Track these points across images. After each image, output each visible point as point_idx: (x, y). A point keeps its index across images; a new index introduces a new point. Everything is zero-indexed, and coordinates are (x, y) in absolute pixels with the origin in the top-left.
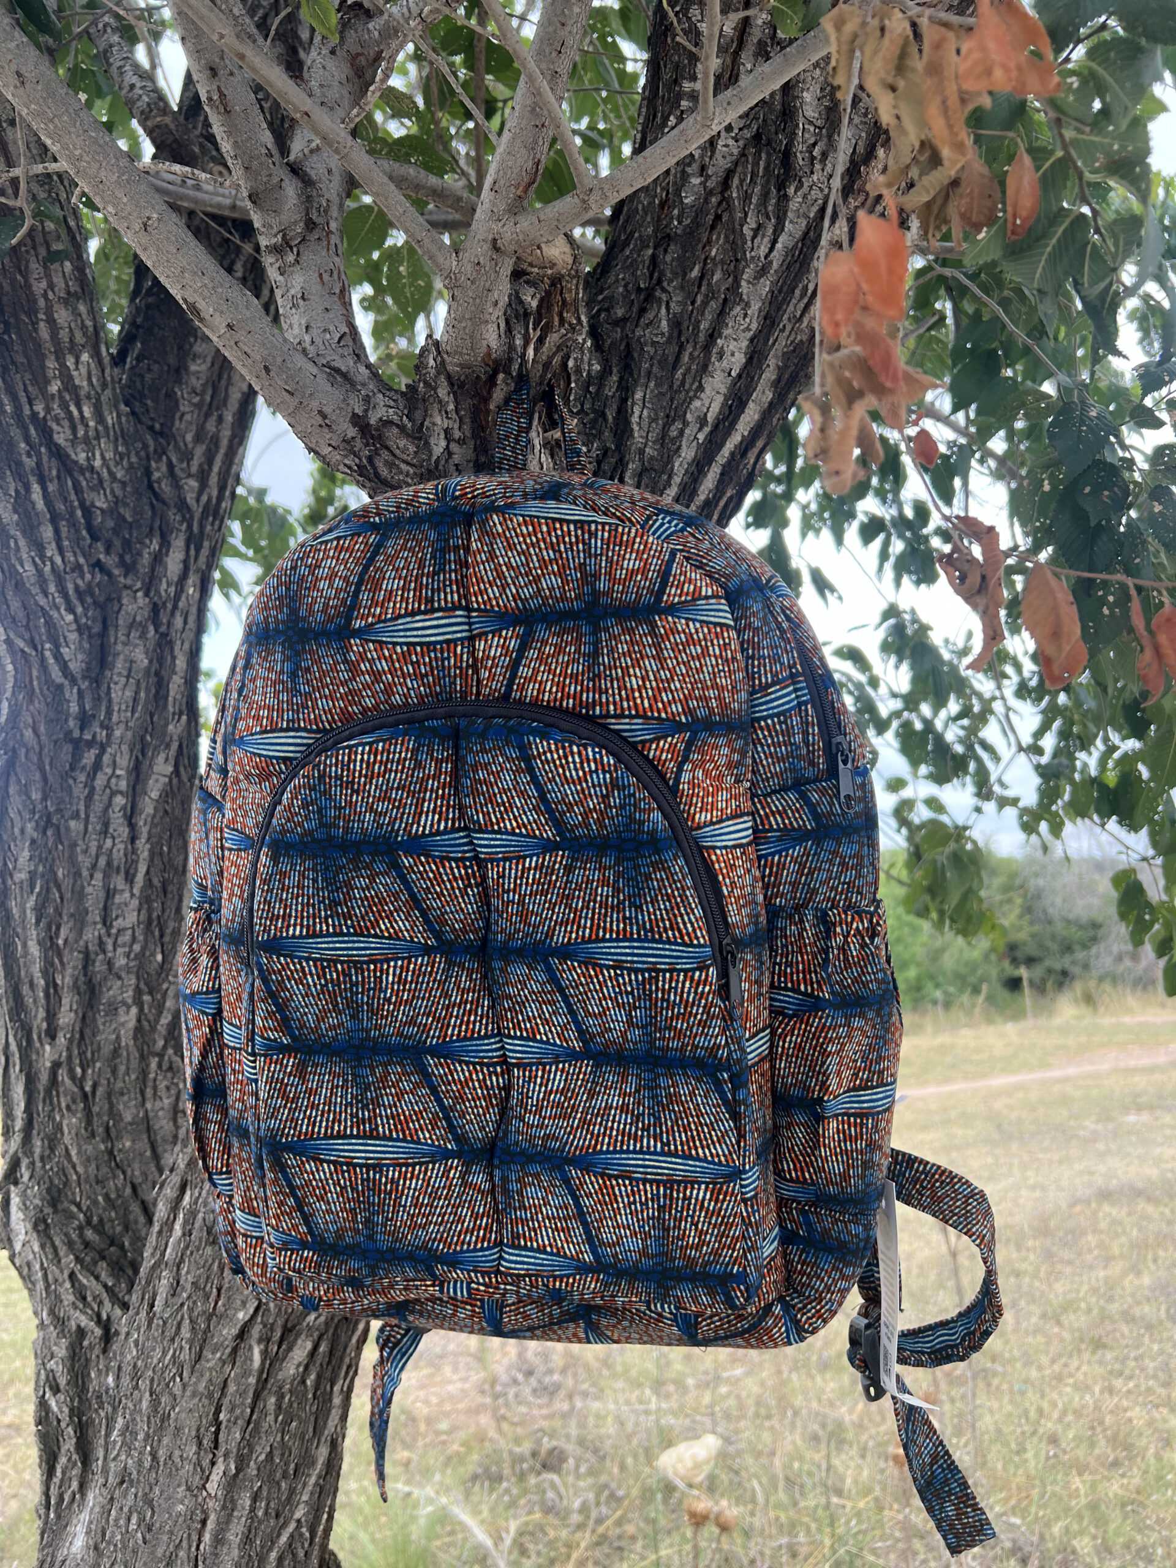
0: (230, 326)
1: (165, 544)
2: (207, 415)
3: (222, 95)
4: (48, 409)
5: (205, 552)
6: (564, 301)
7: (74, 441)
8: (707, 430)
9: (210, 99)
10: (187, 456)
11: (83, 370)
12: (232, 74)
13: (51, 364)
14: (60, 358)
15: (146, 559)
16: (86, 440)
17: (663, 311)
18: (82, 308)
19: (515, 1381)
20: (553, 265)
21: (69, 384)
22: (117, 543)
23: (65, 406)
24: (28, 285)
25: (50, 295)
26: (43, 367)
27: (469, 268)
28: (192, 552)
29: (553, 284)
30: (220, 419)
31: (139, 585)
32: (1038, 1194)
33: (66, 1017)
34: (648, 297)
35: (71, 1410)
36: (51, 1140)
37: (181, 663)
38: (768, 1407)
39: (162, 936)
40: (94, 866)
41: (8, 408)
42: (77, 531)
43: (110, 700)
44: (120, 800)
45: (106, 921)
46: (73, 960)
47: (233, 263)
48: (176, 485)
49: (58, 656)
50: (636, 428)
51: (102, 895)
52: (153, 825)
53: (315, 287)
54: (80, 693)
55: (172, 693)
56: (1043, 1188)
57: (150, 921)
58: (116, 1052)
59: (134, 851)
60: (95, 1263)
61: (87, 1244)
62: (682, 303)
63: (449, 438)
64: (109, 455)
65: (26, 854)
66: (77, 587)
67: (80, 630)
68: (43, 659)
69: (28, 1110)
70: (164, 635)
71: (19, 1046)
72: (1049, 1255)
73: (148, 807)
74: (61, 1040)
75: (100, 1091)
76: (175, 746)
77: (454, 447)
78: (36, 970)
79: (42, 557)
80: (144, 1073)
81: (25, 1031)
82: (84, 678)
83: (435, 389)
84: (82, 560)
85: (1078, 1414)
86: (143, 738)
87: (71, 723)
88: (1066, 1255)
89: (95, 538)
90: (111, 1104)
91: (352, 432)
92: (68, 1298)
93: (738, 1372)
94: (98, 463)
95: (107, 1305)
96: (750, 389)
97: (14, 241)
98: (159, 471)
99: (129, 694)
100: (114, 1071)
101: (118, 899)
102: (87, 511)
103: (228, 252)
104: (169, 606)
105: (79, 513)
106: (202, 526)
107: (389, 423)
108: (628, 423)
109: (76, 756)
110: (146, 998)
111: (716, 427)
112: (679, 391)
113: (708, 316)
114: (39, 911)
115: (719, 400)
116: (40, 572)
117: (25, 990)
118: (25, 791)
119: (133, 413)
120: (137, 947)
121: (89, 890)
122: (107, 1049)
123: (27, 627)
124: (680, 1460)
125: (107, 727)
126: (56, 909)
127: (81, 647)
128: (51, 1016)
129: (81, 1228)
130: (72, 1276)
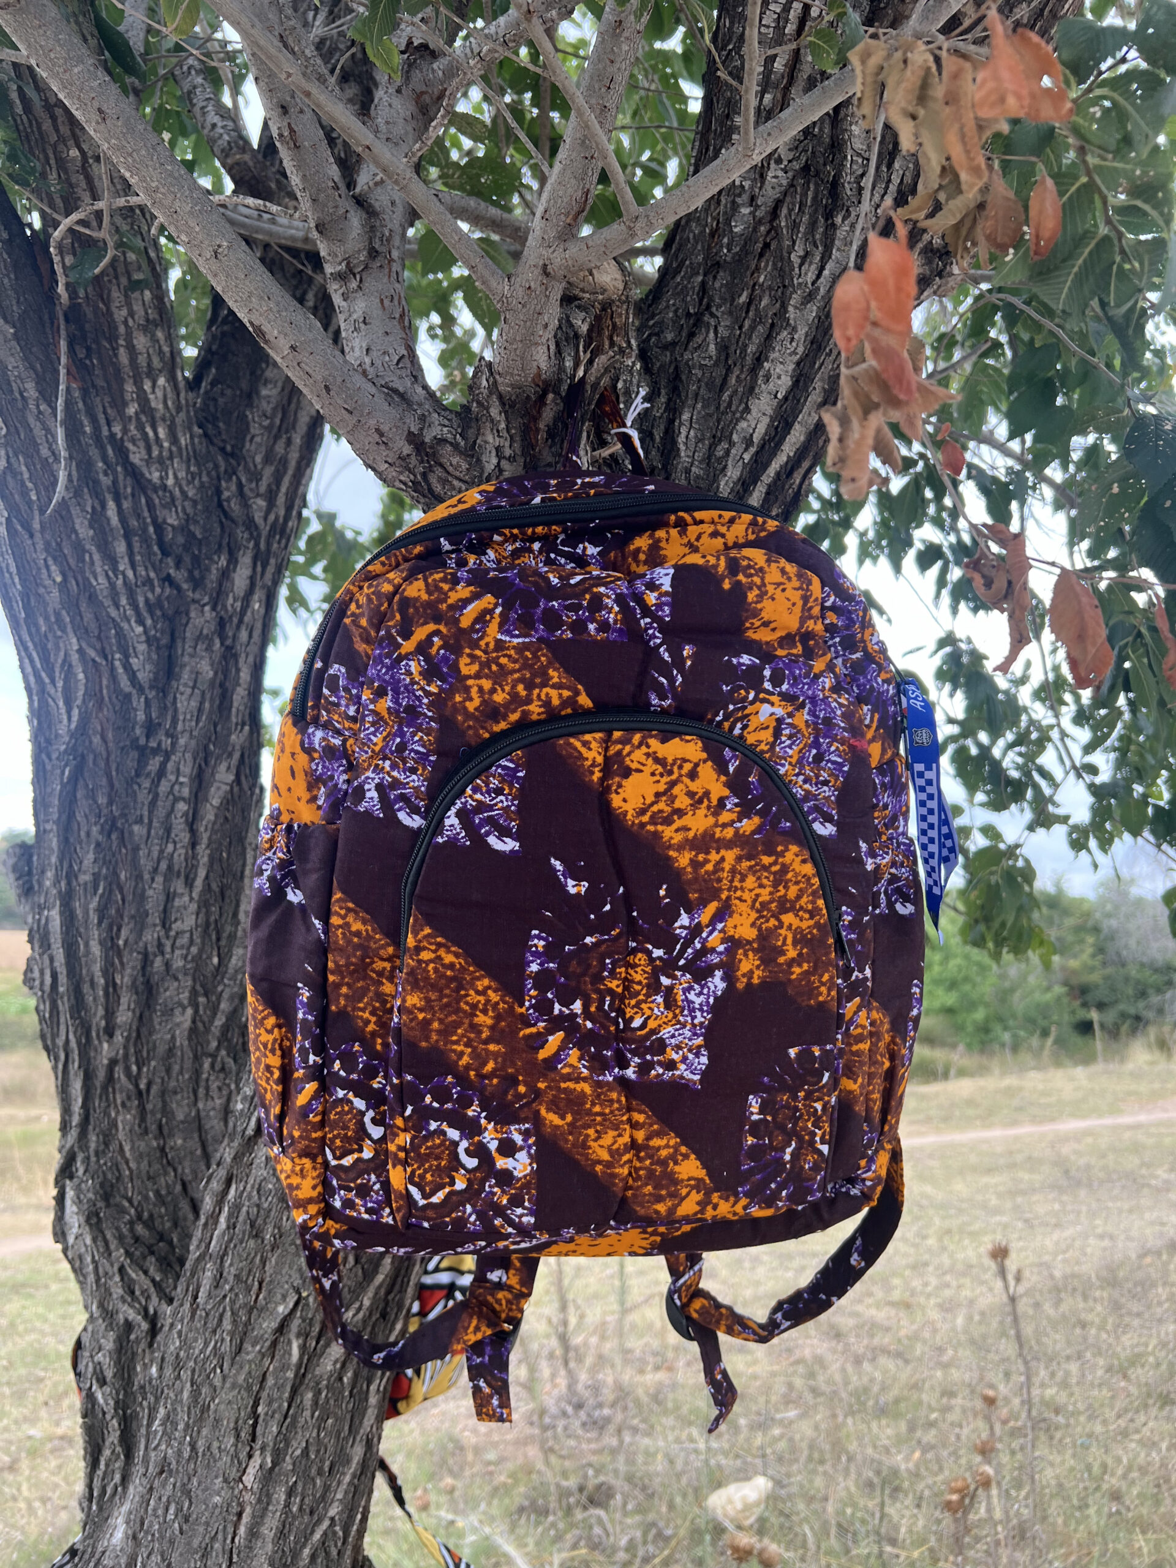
0: (293, 348)
1: (233, 560)
2: (276, 438)
3: (292, 131)
4: (125, 431)
5: (271, 570)
6: (614, 325)
7: (148, 461)
8: (753, 450)
9: (281, 135)
10: (256, 477)
11: (159, 393)
12: (301, 111)
13: (129, 387)
14: (138, 383)
15: (214, 574)
16: (161, 460)
17: (712, 335)
18: (160, 334)
19: (564, 1414)
20: (604, 291)
21: (145, 406)
22: (187, 559)
23: (141, 428)
24: (109, 313)
25: (131, 322)
26: (122, 391)
27: (520, 293)
28: (259, 569)
29: (604, 309)
30: (289, 442)
31: (206, 599)
32: (1106, 1243)
33: (124, 1016)
34: (696, 322)
35: (117, 1403)
36: (105, 1136)
37: (245, 675)
38: (821, 1452)
39: (218, 939)
40: (155, 870)
41: (88, 429)
42: (149, 547)
43: (176, 710)
44: (182, 807)
45: (165, 924)
46: (133, 960)
47: (305, 293)
48: (245, 504)
49: (127, 666)
50: (682, 447)
51: (162, 898)
52: (214, 832)
53: (376, 312)
54: (147, 702)
55: (235, 704)
56: (1112, 1237)
57: (207, 924)
58: (171, 1051)
59: (194, 857)
60: (144, 1258)
61: (137, 1239)
62: (730, 328)
63: (500, 455)
64: (182, 474)
65: (91, 856)
66: (147, 600)
67: (148, 641)
68: (113, 669)
69: (85, 1105)
70: (229, 648)
71: (79, 1043)
72: (1116, 1306)
73: (209, 814)
74: (119, 1038)
75: (154, 1089)
76: (237, 755)
77: (504, 464)
78: (97, 969)
79: (115, 570)
80: (197, 1073)
81: (85, 1029)
82: (151, 687)
83: (487, 409)
84: (152, 575)
85: (1143, 1470)
86: (206, 747)
87: (138, 731)
88: (1135, 1307)
89: (165, 553)
90: (164, 1102)
91: (407, 449)
92: (118, 1291)
93: (792, 1414)
94: (170, 482)
95: (155, 1300)
96: (795, 412)
97: (97, 271)
98: (229, 490)
99: (194, 704)
100: (168, 1070)
101: (177, 902)
102: (159, 528)
103: (300, 282)
104: (235, 620)
105: (151, 529)
106: (269, 544)
107: (443, 441)
108: (674, 442)
109: (142, 761)
110: (202, 1000)
111: (762, 447)
112: (725, 413)
113: (756, 340)
114: (102, 911)
115: (766, 421)
116: (112, 585)
117: (86, 988)
118: (92, 795)
119: (206, 435)
120: (194, 950)
121: (150, 892)
122: (162, 1049)
123: (99, 638)
124: (730, 1501)
125: (172, 735)
126: (118, 910)
127: (149, 658)
128: (110, 1014)
129: (131, 1223)
130: (122, 1270)
